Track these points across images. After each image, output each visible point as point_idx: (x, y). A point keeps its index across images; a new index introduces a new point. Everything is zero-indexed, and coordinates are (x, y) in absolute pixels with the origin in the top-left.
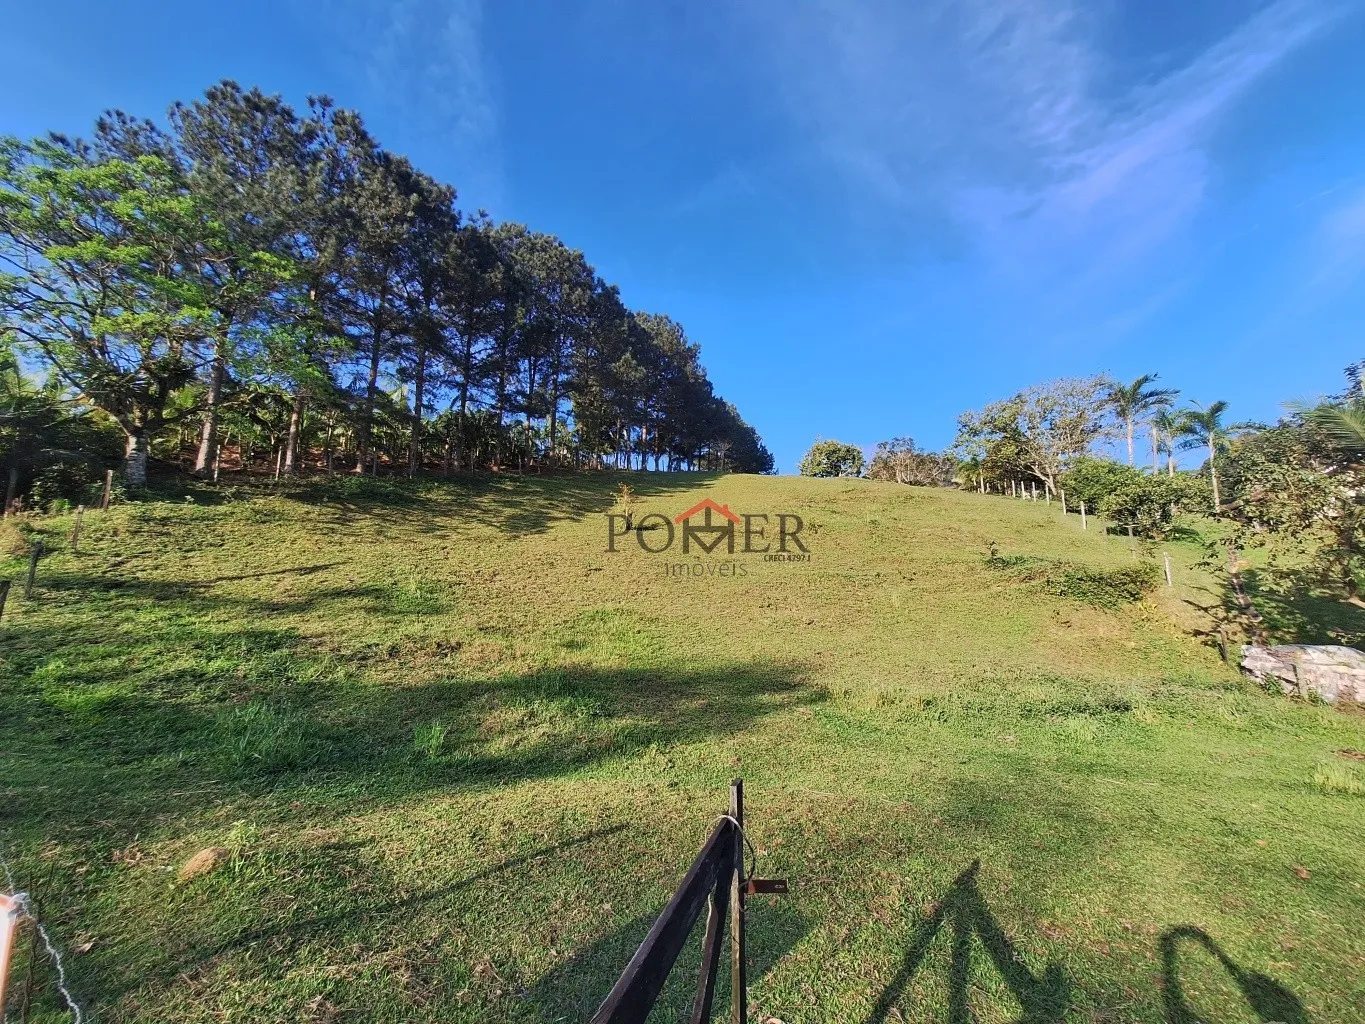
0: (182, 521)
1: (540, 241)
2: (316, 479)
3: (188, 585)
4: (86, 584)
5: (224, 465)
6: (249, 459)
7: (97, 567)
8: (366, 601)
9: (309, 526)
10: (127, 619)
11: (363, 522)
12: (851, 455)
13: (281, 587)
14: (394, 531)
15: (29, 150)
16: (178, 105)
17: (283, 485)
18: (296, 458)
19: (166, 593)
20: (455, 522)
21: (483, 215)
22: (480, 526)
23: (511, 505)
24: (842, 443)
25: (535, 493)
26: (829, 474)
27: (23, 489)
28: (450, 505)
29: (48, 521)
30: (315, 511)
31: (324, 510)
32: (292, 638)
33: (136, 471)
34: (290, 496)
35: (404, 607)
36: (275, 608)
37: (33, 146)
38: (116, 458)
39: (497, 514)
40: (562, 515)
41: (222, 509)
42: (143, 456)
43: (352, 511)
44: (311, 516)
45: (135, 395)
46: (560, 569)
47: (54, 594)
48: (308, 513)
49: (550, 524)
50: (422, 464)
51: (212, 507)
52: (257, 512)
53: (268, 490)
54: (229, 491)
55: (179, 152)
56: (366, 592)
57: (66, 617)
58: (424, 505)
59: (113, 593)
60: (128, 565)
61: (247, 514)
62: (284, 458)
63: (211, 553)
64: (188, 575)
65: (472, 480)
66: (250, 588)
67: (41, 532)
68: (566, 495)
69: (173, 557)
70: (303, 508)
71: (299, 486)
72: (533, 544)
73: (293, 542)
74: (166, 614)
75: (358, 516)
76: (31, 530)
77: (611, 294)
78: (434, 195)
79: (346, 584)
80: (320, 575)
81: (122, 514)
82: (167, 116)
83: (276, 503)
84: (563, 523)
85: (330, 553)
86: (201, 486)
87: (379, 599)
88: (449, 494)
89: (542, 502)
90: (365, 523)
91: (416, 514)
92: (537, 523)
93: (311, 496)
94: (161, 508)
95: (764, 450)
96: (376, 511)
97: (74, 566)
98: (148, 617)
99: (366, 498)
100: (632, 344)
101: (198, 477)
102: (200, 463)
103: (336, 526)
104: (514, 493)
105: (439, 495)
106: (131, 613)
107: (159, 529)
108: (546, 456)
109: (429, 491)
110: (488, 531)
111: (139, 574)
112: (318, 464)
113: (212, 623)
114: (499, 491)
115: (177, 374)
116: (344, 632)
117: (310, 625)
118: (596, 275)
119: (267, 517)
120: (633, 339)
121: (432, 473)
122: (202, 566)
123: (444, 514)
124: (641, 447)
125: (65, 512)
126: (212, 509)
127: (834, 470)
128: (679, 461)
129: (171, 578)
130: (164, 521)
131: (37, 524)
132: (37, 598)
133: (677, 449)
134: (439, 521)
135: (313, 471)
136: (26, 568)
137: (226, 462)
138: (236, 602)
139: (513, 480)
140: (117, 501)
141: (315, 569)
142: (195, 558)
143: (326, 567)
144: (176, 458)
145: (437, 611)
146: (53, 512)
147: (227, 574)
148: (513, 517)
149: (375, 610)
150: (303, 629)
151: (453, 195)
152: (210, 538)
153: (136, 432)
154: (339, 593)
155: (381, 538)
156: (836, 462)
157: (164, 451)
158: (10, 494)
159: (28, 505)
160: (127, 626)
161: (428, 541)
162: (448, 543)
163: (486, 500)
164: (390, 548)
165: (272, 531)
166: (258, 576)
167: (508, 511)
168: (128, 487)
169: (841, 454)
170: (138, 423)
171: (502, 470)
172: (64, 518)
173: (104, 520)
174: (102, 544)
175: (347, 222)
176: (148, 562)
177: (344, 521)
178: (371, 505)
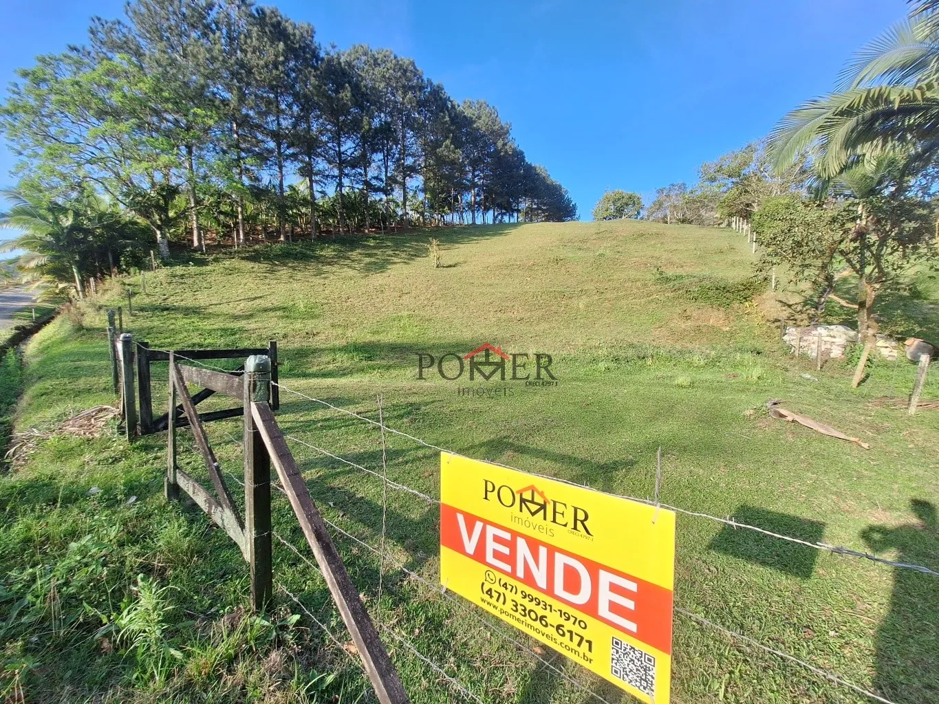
0: (190, 276)
1: (380, 56)
2: (257, 247)
3: (197, 308)
4: (154, 309)
5: (208, 242)
6: (221, 237)
7: (157, 300)
8: (278, 313)
9: (253, 275)
10: (172, 324)
11: (282, 272)
12: (633, 200)
13: (239, 308)
14: (299, 275)
15: (61, 60)
16: (128, 4)
17: (239, 252)
18: (246, 234)
19: (188, 311)
20: (334, 269)
21: (334, 47)
22: (348, 270)
23: (369, 255)
24: (627, 192)
25: (387, 247)
26: (615, 217)
27: (117, 263)
28: (333, 258)
29: (131, 279)
30: (256, 265)
31: (261, 265)
32: (241, 330)
33: (164, 249)
34: (243, 258)
35: (297, 315)
36: (236, 318)
37: (62, 58)
38: (153, 243)
39: (360, 261)
40: (399, 261)
41: (209, 268)
42: (166, 241)
43: (276, 265)
44: (254, 269)
45: (153, 206)
46: (387, 293)
47: (141, 314)
48: (253, 268)
49: (389, 267)
50: (321, 232)
51: (204, 267)
52: (227, 269)
53: (231, 256)
54: (211, 258)
55: (138, 38)
56: (279, 309)
57: (148, 324)
58: (318, 259)
59: (165, 313)
60: (170, 300)
61: (222, 270)
62: (238, 234)
63: (206, 292)
64: (197, 304)
65: (349, 240)
66: (225, 309)
67: (129, 285)
68: (406, 247)
69: (189, 294)
70: (250, 265)
71: (248, 252)
72: (377, 279)
73: (245, 284)
74: (188, 321)
75: (279, 268)
76: (124, 284)
77: (437, 92)
78: (298, 38)
79: (269, 305)
80: (258, 301)
81: (163, 273)
82: (124, 14)
83: (236, 263)
84: (398, 265)
85: (264, 289)
86: (198, 255)
87: (286, 311)
88: (334, 251)
89: (391, 253)
90: (284, 272)
91: (313, 266)
92: (381, 266)
93: (255, 258)
94: (179, 270)
95: (569, 201)
96: (290, 265)
97: (147, 301)
98: (181, 322)
99: (285, 257)
100: (453, 132)
101: (195, 250)
102: (196, 243)
103: (267, 275)
104: (374, 248)
105: (328, 252)
106: (173, 321)
107: (181, 281)
108: (402, 219)
109: (322, 250)
110: (351, 272)
111: (175, 304)
112: (260, 236)
113: (206, 325)
114: (365, 247)
115: (171, 192)
116: (265, 328)
117: (252, 325)
118: (425, 78)
119: (231, 271)
120: (453, 128)
121: (326, 237)
122: (202, 299)
123: (329, 264)
124: (471, 207)
125: (138, 274)
126: (204, 269)
127: (620, 212)
128: (503, 214)
129: (189, 305)
130: (182, 276)
131: (127, 281)
132: (135, 315)
133: (500, 206)
134: (325, 268)
135: (257, 241)
136: (127, 302)
137: (210, 240)
138: (218, 315)
139: (374, 238)
140: (158, 267)
141: (255, 298)
142: (199, 295)
143: (261, 297)
144: (184, 240)
145: (314, 317)
146: (132, 274)
147: (214, 302)
148: (370, 263)
149: (282, 317)
150: (248, 327)
151: (313, 31)
152: (205, 285)
153: (159, 227)
154: (266, 310)
155: (291, 280)
156: (621, 207)
157: (175, 236)
158: (111, 266)
159: (120, 272)
160: (172, 327)
161: (317, 280)
162: (327, 282)
163: (355, 254)
164: (295, 285)
165: (234, 278)
166: (228, 303)
167: (368, 260)
168: (163, 259)
169: (624, 200)
170: (159, 223)
171: (372, 231)
172: (137, 277)
173: (155, 278)
174: (157, 290)
175: (242, 74)
176: (178, 298)
177: (272, 272)
178: (287, 261)
